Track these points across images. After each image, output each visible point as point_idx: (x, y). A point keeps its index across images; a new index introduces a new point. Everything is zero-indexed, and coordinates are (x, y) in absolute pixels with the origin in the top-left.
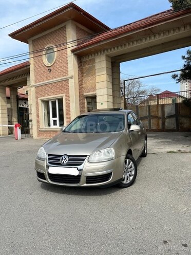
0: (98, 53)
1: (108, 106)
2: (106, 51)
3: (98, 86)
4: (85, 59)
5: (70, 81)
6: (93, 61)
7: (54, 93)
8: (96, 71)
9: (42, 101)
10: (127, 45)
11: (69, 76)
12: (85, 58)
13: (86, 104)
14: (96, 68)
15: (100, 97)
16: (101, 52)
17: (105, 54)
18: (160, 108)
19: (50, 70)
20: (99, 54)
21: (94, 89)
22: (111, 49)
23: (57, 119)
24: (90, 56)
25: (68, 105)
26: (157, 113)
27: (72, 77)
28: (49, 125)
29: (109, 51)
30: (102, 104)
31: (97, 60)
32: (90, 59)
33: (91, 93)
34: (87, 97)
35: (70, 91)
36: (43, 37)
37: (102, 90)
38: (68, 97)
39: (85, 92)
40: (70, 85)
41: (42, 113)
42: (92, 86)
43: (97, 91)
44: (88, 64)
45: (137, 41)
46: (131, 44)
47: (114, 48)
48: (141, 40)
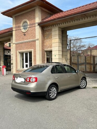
0: (53, 26)
1: (59, 57)
2: (58, 25)
3: (53, 45)
4: (46, 29)
5: (37, 41)
6: (51, 30)
7: (27, 48)
8: (52, 36)
9: (19, 53)
10: (71, 22)
11: (36, 39)
13: (46, 55)
14: (52, 34)
15: (54, 52)
16: (55, 25)
17: (58, 27)
18: (92, 58)
19: (25, 35)
20: (55, 26)
21: (51, 46)
22: (61, 24)
23: (28, 64)
24: (49, 27)
25: (35, 56)
26: (90, 61)
27: (38, 40)
28: (23, 67)
29: (60, 25)
30: (55, 56)
31: (53, 30)
32: (49, 29)
33: (49, 49)
34: (46, 51)
35: (36, 47)
36: (21, 15)
37: (56, 48)
38: (35, 52)
39: (45, 48)
40: (36, 44)
41: (19, 60)
42: (49, 45)
43: (53, 48)
44: (48, 32)
45: (77, 20)
46: (74, 21)
47: (63, 23)
48: (80, 20)
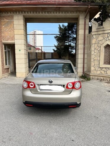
0: (16, 12)
2: (23, 13)
3: (16, 37)
4: (4, 14)
6: (12, 17)
8: (15, 26)
13: (4, 49)
14: (14, 23)
15: (18, 45)
17: (22, 15)
18: (43, 55)
20: (18, 13)
21: (13, 38)
22: (28, 12)
24: (9, 13)
26: (41, 57)
29: (26, 13)
30: (20, 50)
31: (15, 18)
32: (8, 15)
33: (10, 42)
34: (4, 44)
37: (20, 41)
39: (4, 40)
42: (10, 36)
43: (15, 40)
44: (7, 19)
45: (48, 12)
46: (44, 13)
47: (31, 12)
48: (51, 12)
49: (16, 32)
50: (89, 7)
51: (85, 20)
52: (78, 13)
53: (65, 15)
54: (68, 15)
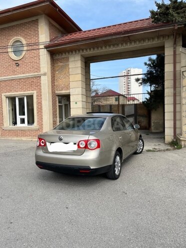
0: (72, 52)
1: (82, 105)
2: (81, 51)
3: (72, 85)
4: (57, 57)
5: (43, 78)
6: (67, 59)
7: (22, 89)
8: (70, 70)
9: (7, 97)
10: (104, 48)
12: (57, 55)
13: (57, 102)
14: (70, 67)
15: (75, 96)
16: (76, 51)
17: (80, 54)
19: (17, 65)
20: (74, 53)
21: (68, 87)
22: (86, 50)
23: (25, 117)
24: (64, 54)
25: (40, 103)
26: (117, 112)
27: (45, 74)
28: (15, 123)
29: (85, 51)
30: (76, 103)
31: (71, 59)
32: (63, 57)
33: (64, 92)
34: (58, 96)
35: (42, 88)
36: (8, 28)
37: (77, 90)
38: (39, 96)
39: (57, 90)
40: (42, 82)
41: (7, 110)
42: (64, 85)
43: (71, 90)
44: (61, 62)
45: (114, 45)
46: (108, 47)
47: (90, 49)
48: (118, 45)
49: (72, 78)
50: (176, 28)
51: (175, 48)
52: (162, 39)
53: (140, 45)
54: (145, 44)
